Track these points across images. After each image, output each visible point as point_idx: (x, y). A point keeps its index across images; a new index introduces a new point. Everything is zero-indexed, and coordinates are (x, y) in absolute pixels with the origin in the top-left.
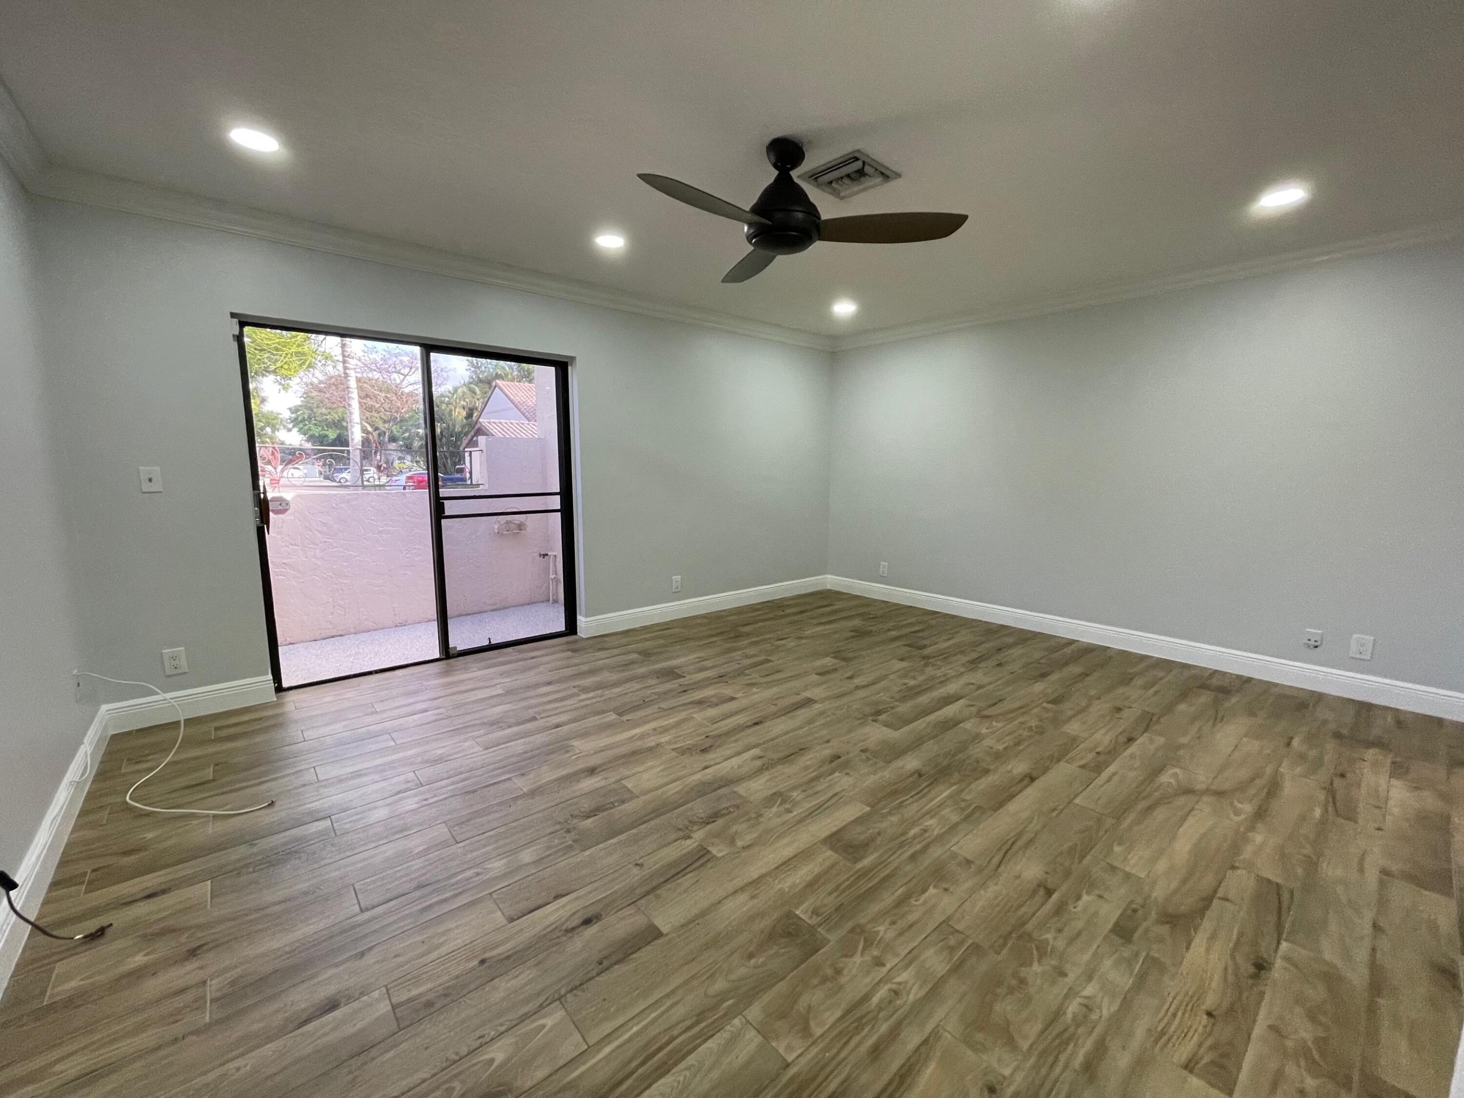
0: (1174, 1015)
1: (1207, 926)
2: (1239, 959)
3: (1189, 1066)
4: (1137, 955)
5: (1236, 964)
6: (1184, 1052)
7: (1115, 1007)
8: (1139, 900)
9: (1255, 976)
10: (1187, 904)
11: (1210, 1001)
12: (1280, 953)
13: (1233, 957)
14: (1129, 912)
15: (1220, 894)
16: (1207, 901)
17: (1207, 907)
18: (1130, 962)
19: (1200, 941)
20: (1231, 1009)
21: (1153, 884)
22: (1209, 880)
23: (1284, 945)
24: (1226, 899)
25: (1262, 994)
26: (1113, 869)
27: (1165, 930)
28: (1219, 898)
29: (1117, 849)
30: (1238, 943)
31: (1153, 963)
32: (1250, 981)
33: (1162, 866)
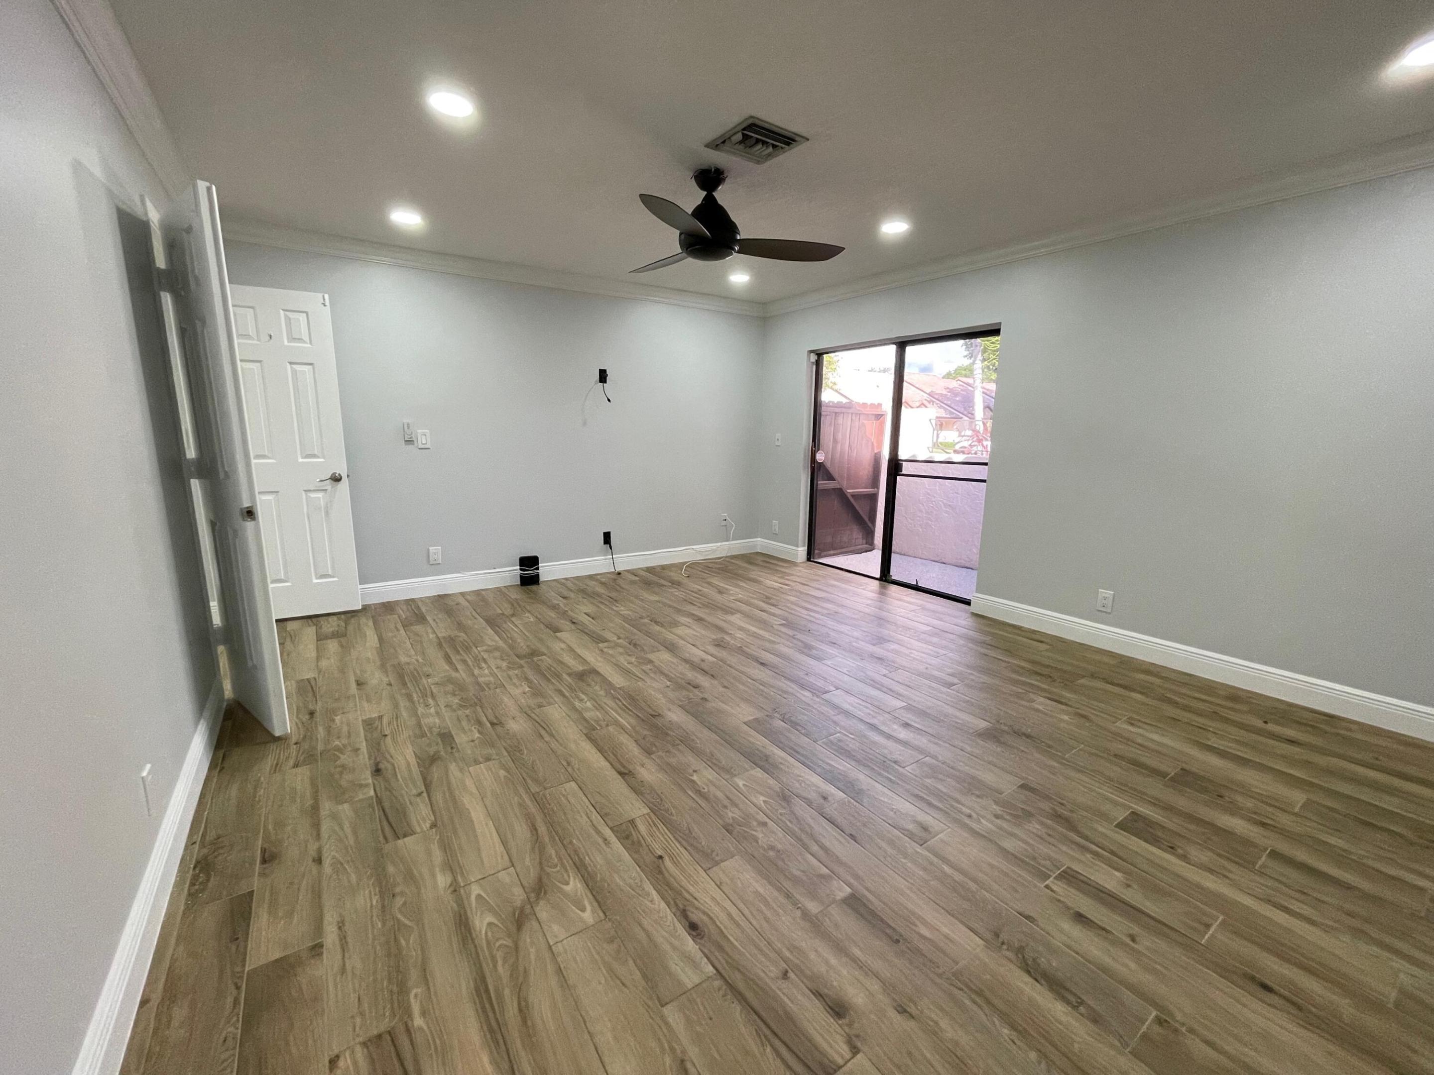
0: (398, 726)
1: (415, 770)
2: (389, 766)
3: (380, 718)
4: (431, 733)
5: (388, 762)
6: (385, 720)
7: (419, 712)
8: (457, 755)
9: (377, 764)
10: (436, 772)
11: (389, 740)
12: (372, 786)
13: (393, 765)
14: (453, 745)
15: (425, 795)
16: (428, 786)
17: (425, 779)
18: (430, 728)
19: (413, 761)
20: (379, 744)
21: (461, 770)
22: (438, 797)
23: (372, 793)
24: (420, 795)
25: (370, 759)
26: (488, 759)
27: (432, 751)
28: (422, 792)
29: (502, 773)
30: (395, 775)
31: (423, 735)
32: (378, 760)
33: (469, 782)
